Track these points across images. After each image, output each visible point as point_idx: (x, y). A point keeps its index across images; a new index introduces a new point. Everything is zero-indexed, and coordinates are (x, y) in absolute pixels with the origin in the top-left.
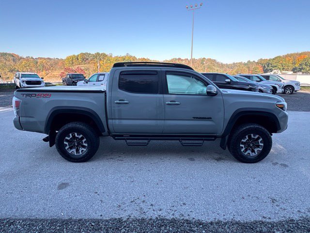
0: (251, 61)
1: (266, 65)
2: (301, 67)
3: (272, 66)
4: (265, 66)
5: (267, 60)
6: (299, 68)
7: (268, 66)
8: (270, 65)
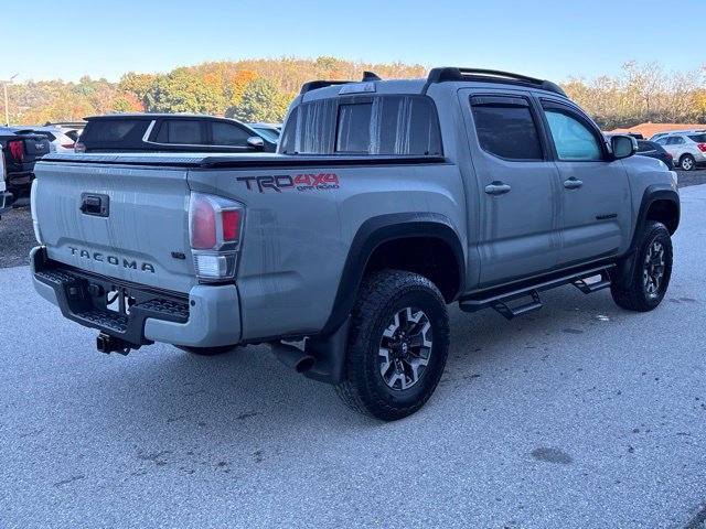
0: (93, 79)
1: (149, 95)
2: (247, 107)
3: (168, 101)
4: (146, 99)
5: (149, 77)
6: (245, 110)
7: (157, 100)
8: (163, 97)
